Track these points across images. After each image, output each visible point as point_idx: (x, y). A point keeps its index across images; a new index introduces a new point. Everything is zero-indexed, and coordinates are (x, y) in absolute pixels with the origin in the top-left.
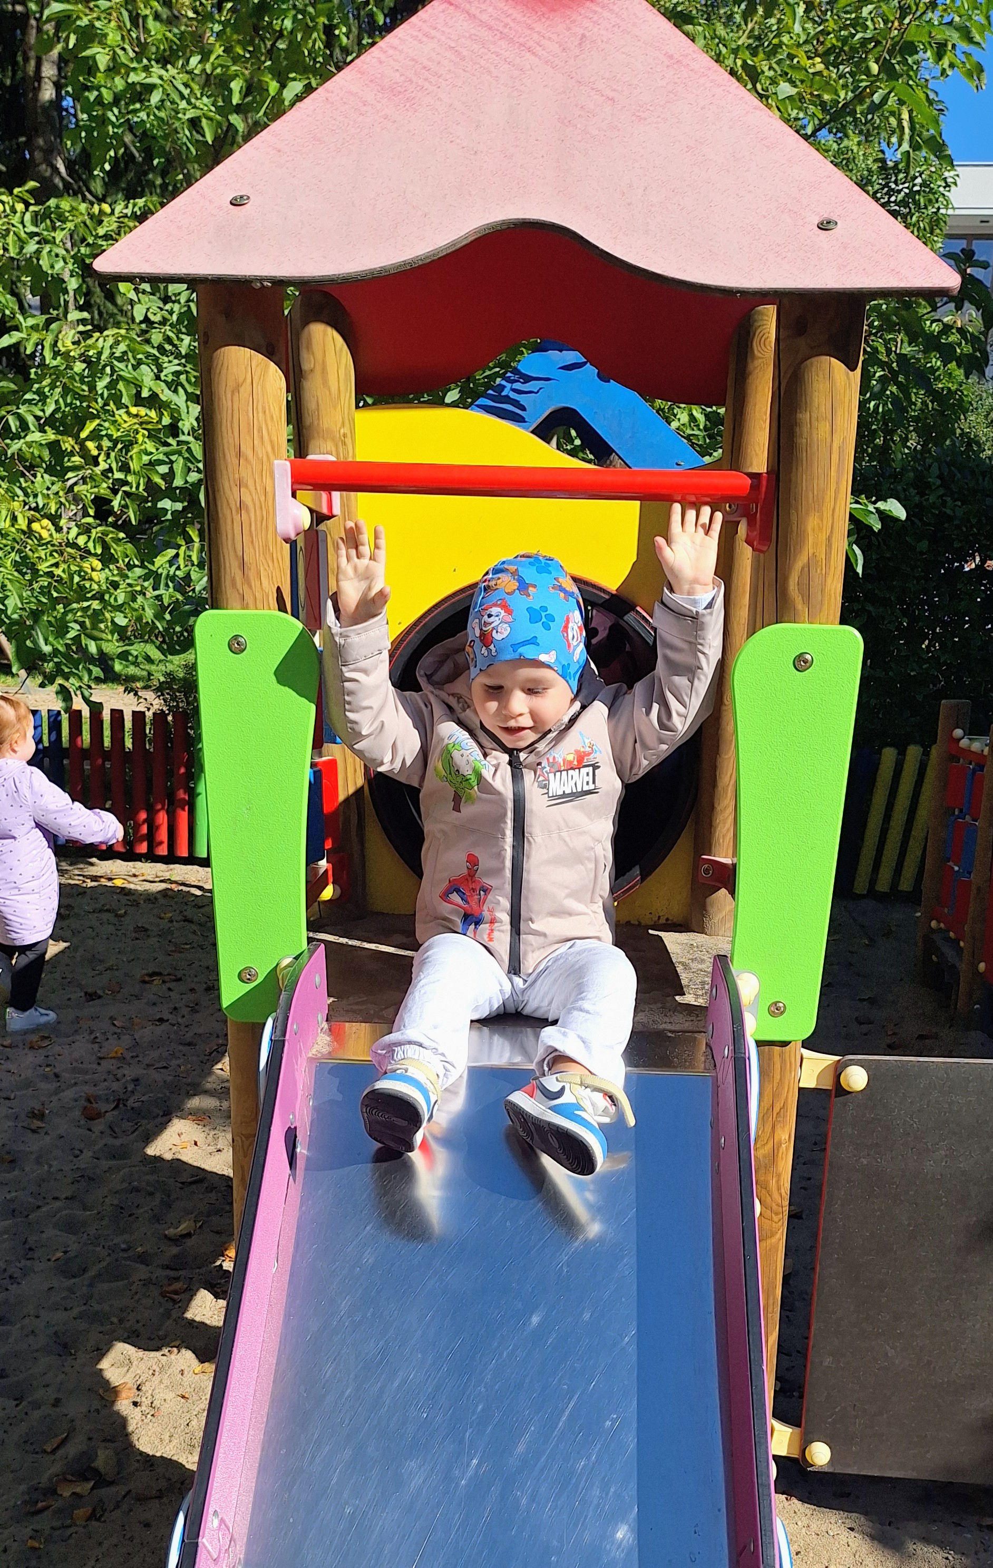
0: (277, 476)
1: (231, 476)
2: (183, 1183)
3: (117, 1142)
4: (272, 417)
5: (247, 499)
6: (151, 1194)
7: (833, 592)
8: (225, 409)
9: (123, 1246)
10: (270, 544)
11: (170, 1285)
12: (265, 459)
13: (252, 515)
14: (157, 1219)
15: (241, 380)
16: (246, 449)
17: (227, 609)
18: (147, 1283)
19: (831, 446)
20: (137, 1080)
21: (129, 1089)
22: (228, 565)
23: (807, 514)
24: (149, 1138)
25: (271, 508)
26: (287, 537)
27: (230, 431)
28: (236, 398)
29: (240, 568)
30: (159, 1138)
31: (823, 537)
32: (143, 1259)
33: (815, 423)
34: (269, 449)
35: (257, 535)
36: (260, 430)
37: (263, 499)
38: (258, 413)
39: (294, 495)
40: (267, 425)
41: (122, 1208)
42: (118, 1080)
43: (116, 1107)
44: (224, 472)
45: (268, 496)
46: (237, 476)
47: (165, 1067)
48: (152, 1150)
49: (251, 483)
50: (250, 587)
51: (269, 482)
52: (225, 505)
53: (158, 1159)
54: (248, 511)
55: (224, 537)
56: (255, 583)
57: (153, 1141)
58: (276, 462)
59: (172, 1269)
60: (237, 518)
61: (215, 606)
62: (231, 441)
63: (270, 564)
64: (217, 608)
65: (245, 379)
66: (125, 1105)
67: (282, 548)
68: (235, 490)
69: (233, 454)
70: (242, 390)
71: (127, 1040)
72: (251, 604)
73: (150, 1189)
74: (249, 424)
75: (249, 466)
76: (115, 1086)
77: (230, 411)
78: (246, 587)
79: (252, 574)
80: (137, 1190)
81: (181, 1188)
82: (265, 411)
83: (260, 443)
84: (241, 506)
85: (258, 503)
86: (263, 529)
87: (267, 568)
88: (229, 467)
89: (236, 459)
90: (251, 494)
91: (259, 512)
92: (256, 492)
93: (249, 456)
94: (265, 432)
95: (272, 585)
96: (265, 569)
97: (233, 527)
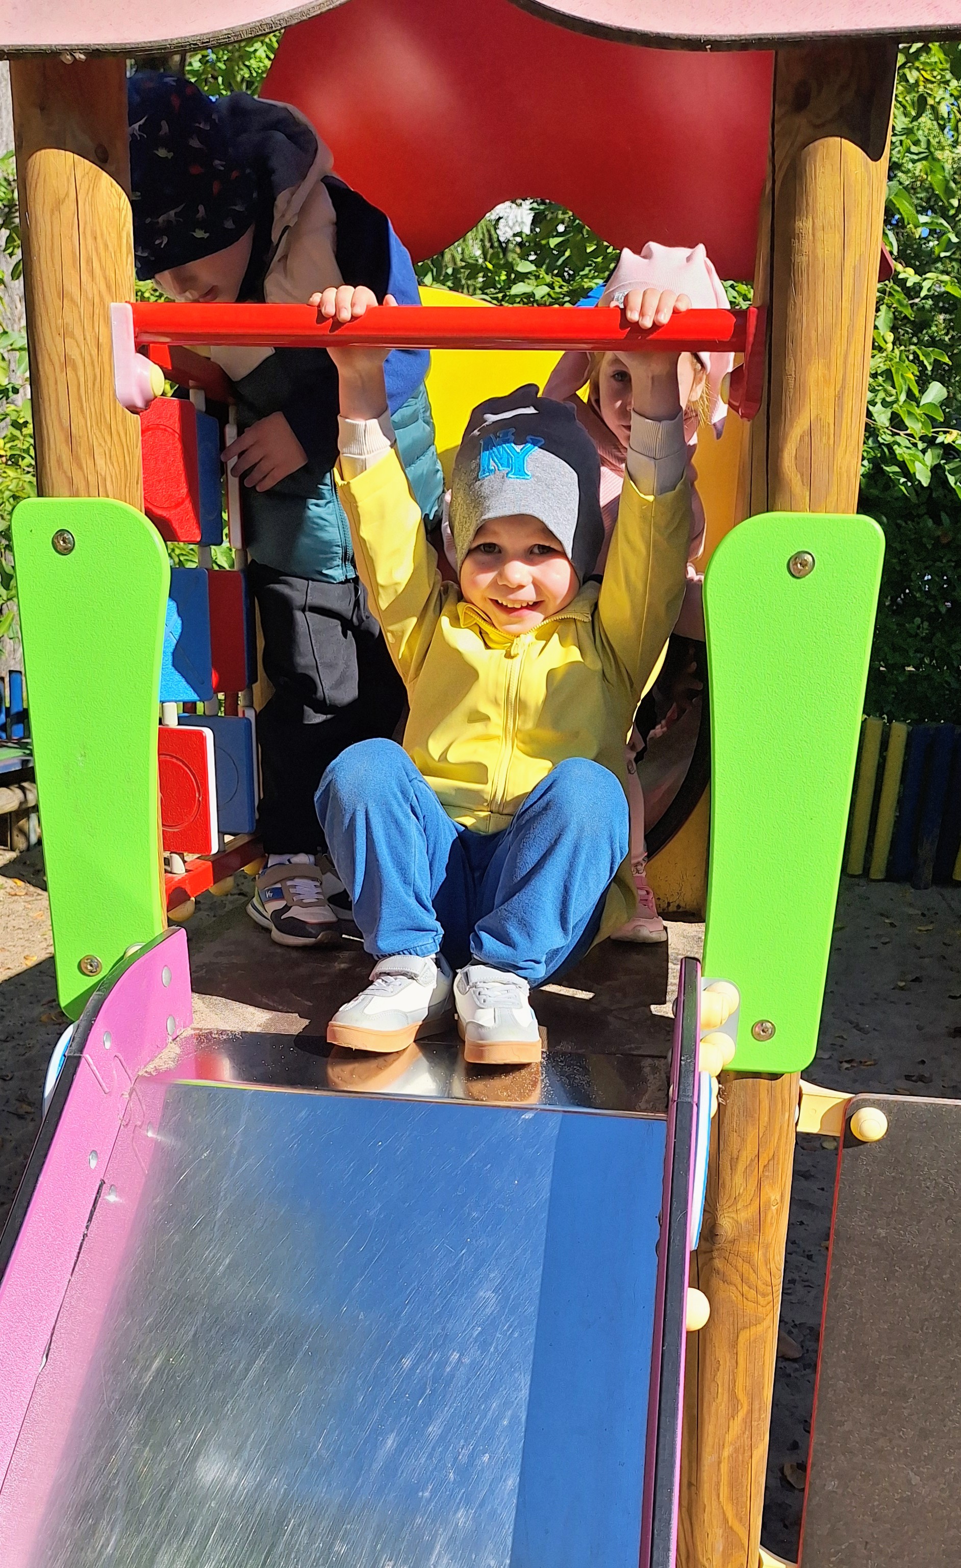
0: (114, 323)
1: (53, 325)
4: (106, 246)
5: (74, 354)
7: (845, 469)
8: (43, 234)
10: (107, 409)
12: (97, 300)
13: (81, 373)
15: (62, 197)
16: (72, 288)
17: (53, 496)
19: (842, 266)
22: (53, 441)
23: (808, 360)
25: (107, 366)
26: (130, 403)
27: (50, 264)
28: (56, 221)
29: (67, 444)
31: (830, 394)
33: (820, 234)
34: (103, 287)
35: (87, 400)
36: (89, 261)
37: (94, 352)
38: (86, 240)
39: (139, 350)
40: (100, 256)
44: (45, 318)
45: (103, 350)
46: (59, 322)
49: (78, 332)
50: (81, 467)
51: (103, 330)
52: (44, 359)
54: (75, 369)
55: (47, 404)
56: (87, 462)
58: (113, 305)
60: (61, 377)
61: (40, 493)
63: (108, 438)
64: (42, 495)
65: (67, 195)
67: (124, 419)
68: (59, 340)
69: (53, 288)
70: (63, 208)
72: (82, 487)
74: (74, 253)
75: (75, 310)
77: (49, 237)
78: (74, 467)
79: (82, 452)
82: (95, 238)
83: (90, 279)
84: (67, 361)
85: (87, 358)
86: (96, 392)
87: (103, 444)
88: (51, 311)
89: (58, 300)
90: (78, 346)
91: (89, 369)
92: (86, 343)
93: (75, 297)
94: (96, 265)
95: (111, 467)
96: (100, 445)
97: (57, 389)
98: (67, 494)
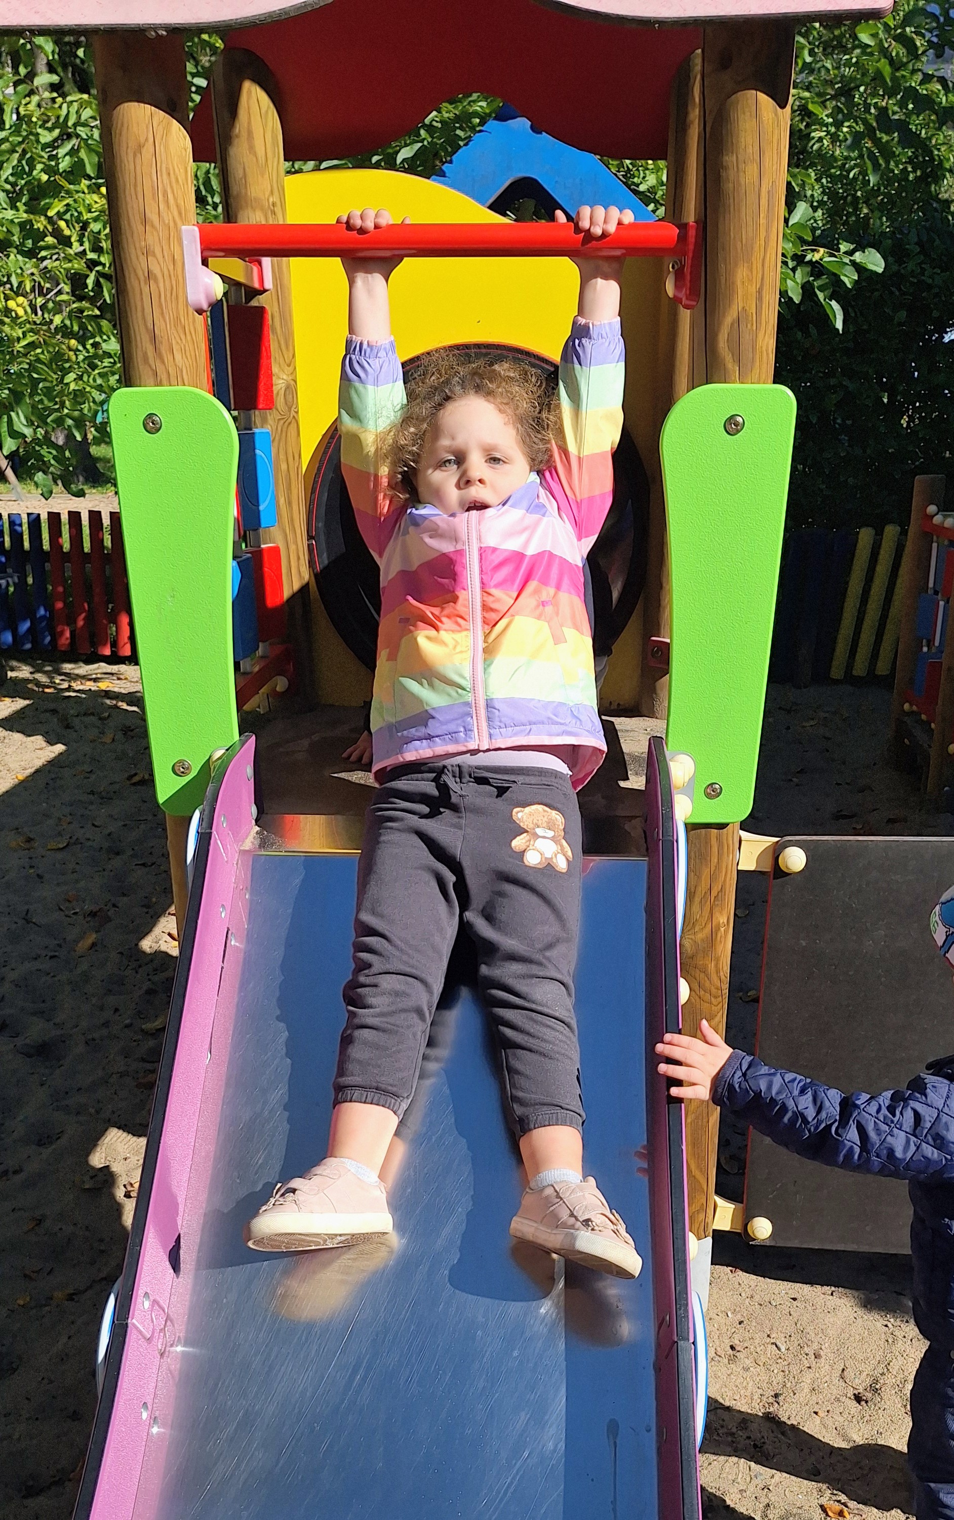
0: (185, 242)
1: (137, 246)
4: (178, 181)
5: (155, 269)
7: (765, 349)
8: (128, 173)
10: (181, 313)
11: (145, 1077)
12: (172, 224)
13: (161, 285)
15: (142, 140)
16: (152, 216)
17: (140, 386)
18: (124, 1075)
19: (760, 191)
22: (138, 339)
25: (180, 278)
26: (198, 307)
27: (134, 197)
28: (138, 161)
29: (151, 340)
31: (753, 290)
33: (742, 166)
34: (176, 213)
36: (165, 194)
37: (171, 268)
38: (161, 176)
39: (205, 263)
40: (172, 187)
44: (130, 240)
45: (177, 264)
46: (143, 244)
49: (158, 252)
50: (163, 362)
51: (177, 250)
52: (132, 275)
54: (156, 282)
55: (133, 309)
56: (168, 358)
58: (184, 227)
59: (148, 1062)
60: (146, 290)
61: (127, 380)
62: (135, 206)
63: (183, 337)
64: (132, 385)
65: (147, 140)
67: (194, 321)
68: (143, 259)
69: (137, 217)
70: (144, 151)
72: (164, 377)
74: (153, 187)
75: (155, 233)
77: (132, 173)
78: (158, 362)
79: (164, 349)
82: (169, 174)
83: (166, 208)
84: (150, 275)
85: (166, 272)
86: (173, 300)
87: (179, 341)
88: (135, 234)
89: (141, 226)
90: (159, 263)
91: (167, 282)
92: (164, 261)
93: (155, 224)
94: (170, 196)
95: (186, 360)
96: (178, 343)
97: (142, 299)
98: (152, 383)
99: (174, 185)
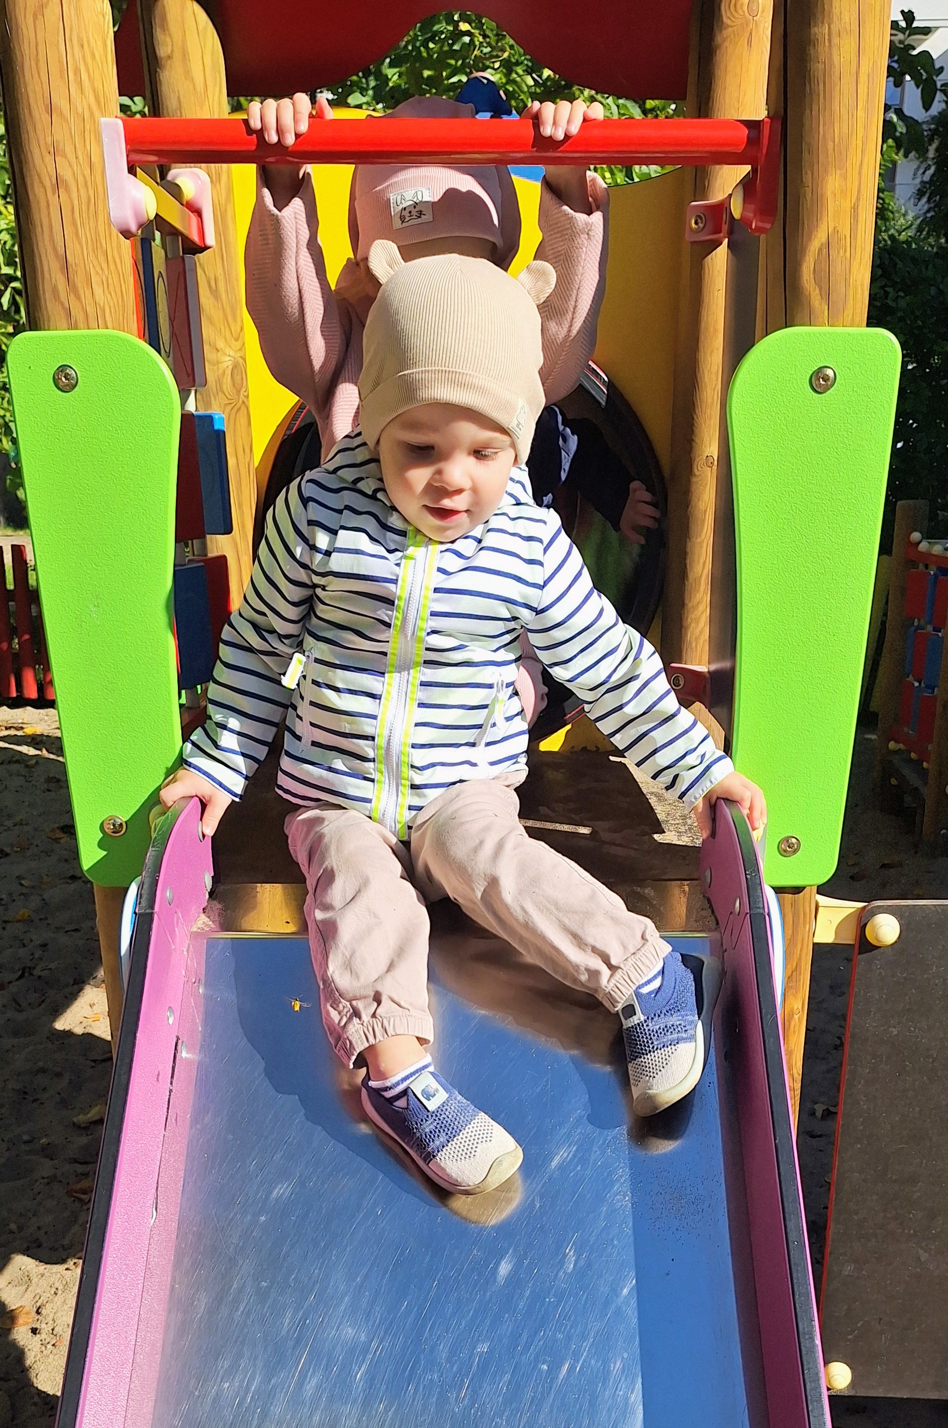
0: (105, 140)
1: (42, 142)
2: (94, 1061)
3: (20, 1017)
4: (93, 55)
5: (66, 174)
6: (58, 1075)
7: (859, 283)
8: (26, 42)
9: (26, 1138)
10: (102, 235)
11: (77, 1183)
12: (87, 115)
13: (74, 195)
14: (64, 1103)
16: (59, 100)
17: (49, 330)
18: (51, 1180)
19: (857, 73)
20: (46, 945)
21: (36, 956)
22: (46, 268)
23: (826, 172)
24: (58, 1010)
25: (99, 186)
26: (124, 227)
27: (34, 75)
28: (39, 27)
29: (63, 273)
30: (68, 1011)
31: (847, 205)
32: (48, 1152)
33: (835, 40)
34: (92, 101)
35: (83, 224)
36: (77, 71)
37: (87, 172)
38: (72, 47)
39: (132, 170)
40: (86, 65)
41: (25, 1093)
42: (24, 946)
43: (21, 976)
44: (32, 134)
45: (95, 168)
46: (49, 139)
47: (76, 930)
48: (60, 1025)
49: (69, 150)
50: (78, 298)
51: (94, 148)
52: (35, 180)
53: (68, 1034)
54: (67, 190)
55: (38, 230)
56: (84, 292)
57: (62, 1014)
58: (103, 120)
59: (81, 1163)
60: (53, 200)
61: (34, 324)
62: (37, 88)
63: (104, 266)
64: (36, 329)
66: (31, 974)
67: (119, 246)
68: (49, 159)
69: (40, 103)
70: (47, 12)
71: (35, 902)
72: (81, 318)
73: (59, 1069)
75: (64, 125)
76: (22, 952)
77: (33, 45)
78: (72, 297)
79: (79, 280)
80: (43, 1071)
81: (93, 1067)
82: (81, 47)
83: (79, 91)
84: (58, 183)
85: (81, 179)
86: (91, 216)
87: (100, 272)
88: (39, 127)
89: (46, 114)
90: (70, 165)
91: (83, 192)
92: (78, 162)
93: (65, 112)
94: (84, 73)
95: (109, 296)
96: (97, 273)
97: (49, 214)
98: (65, 326)
99: (89, 61)
